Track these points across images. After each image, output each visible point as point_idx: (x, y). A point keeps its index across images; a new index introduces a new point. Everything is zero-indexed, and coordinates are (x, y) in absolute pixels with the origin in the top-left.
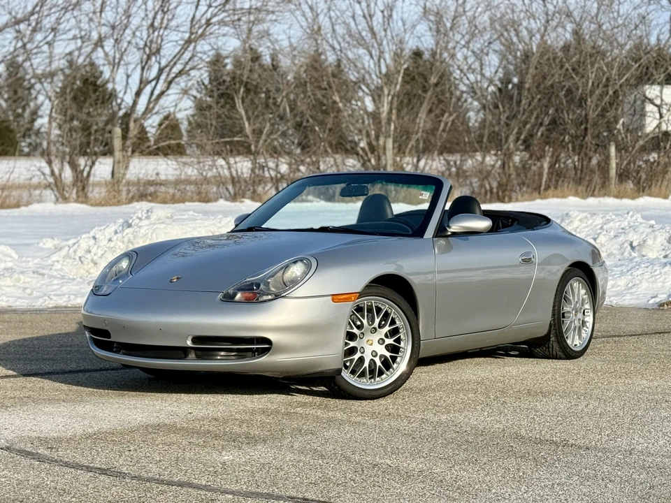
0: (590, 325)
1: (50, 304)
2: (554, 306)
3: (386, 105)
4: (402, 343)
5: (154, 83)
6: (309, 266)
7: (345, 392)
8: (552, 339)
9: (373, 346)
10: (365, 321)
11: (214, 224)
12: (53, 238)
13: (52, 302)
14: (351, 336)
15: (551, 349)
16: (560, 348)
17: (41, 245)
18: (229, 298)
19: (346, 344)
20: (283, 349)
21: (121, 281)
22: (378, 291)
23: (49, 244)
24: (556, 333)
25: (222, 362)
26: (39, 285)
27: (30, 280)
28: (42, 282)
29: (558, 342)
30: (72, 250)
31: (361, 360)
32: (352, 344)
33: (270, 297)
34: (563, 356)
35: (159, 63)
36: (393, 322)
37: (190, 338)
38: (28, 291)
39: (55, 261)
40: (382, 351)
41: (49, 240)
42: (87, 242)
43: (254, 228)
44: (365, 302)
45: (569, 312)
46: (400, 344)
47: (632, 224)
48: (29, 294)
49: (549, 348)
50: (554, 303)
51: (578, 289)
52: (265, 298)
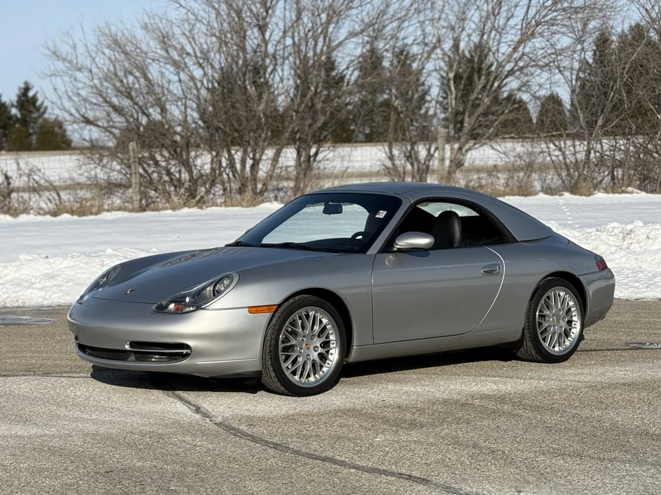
6: (230, 281)
18: (162, 309)
20: (201, 353)
24: (531, 338)
25: (155, 364)
29: (534, 347)
33: (192, 309)
37: (128, 343)
45: (548, 316)
52: (188, 309)
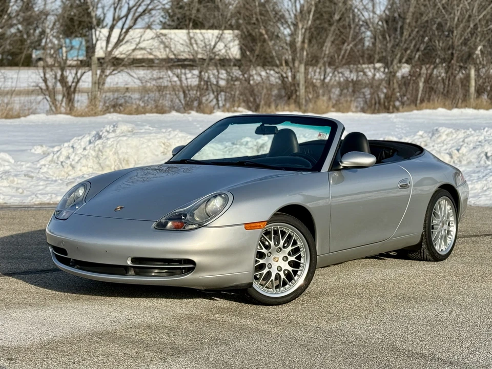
0: (453, 233)
1: (37, 201)
2: (425, 221)
3: (300, 36)
4: (302, 259)
5: (124, 19)
6: (226, 200)
7: (255, 299)
8: (424, 246)
9: (279, 263)
10: (272, 243)
11: (165, 137)
12: (42, 146)
13: (38, 200)
14: (261, 255)
15: (422, 254)
16: (430, 253)
17: (33, 151)
18: (162, 226)
19: (257, 261)
20: (205, 269)
21: (77, 207)
22: (283, 218)
23: (39, 150)
24: (426, 242)
25: (156, 278)
26: (28, 186)
27: (22, 181)
28: (31, 183)
29: (428, 249)
30: (55, 156)
31: (269, 273)
32: (261, 261)
33: (194, 226)
34: (431, 259)
35: (128, 4)
36: (295, 243)
37: (130, 259)
38: (20, 191)
39: (42, 165)
40: (286, 266)
41: (39, 147)
42: (67, 150)
43: (186, 160)
44: (272, 227)
45: (437, 224)
46: (300, 260)
47: (487, 138)
48: (21, 193)
49: (421, 253)
50: (425, 218)
51: (445, 206)
